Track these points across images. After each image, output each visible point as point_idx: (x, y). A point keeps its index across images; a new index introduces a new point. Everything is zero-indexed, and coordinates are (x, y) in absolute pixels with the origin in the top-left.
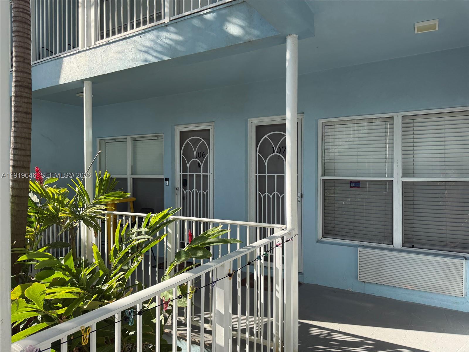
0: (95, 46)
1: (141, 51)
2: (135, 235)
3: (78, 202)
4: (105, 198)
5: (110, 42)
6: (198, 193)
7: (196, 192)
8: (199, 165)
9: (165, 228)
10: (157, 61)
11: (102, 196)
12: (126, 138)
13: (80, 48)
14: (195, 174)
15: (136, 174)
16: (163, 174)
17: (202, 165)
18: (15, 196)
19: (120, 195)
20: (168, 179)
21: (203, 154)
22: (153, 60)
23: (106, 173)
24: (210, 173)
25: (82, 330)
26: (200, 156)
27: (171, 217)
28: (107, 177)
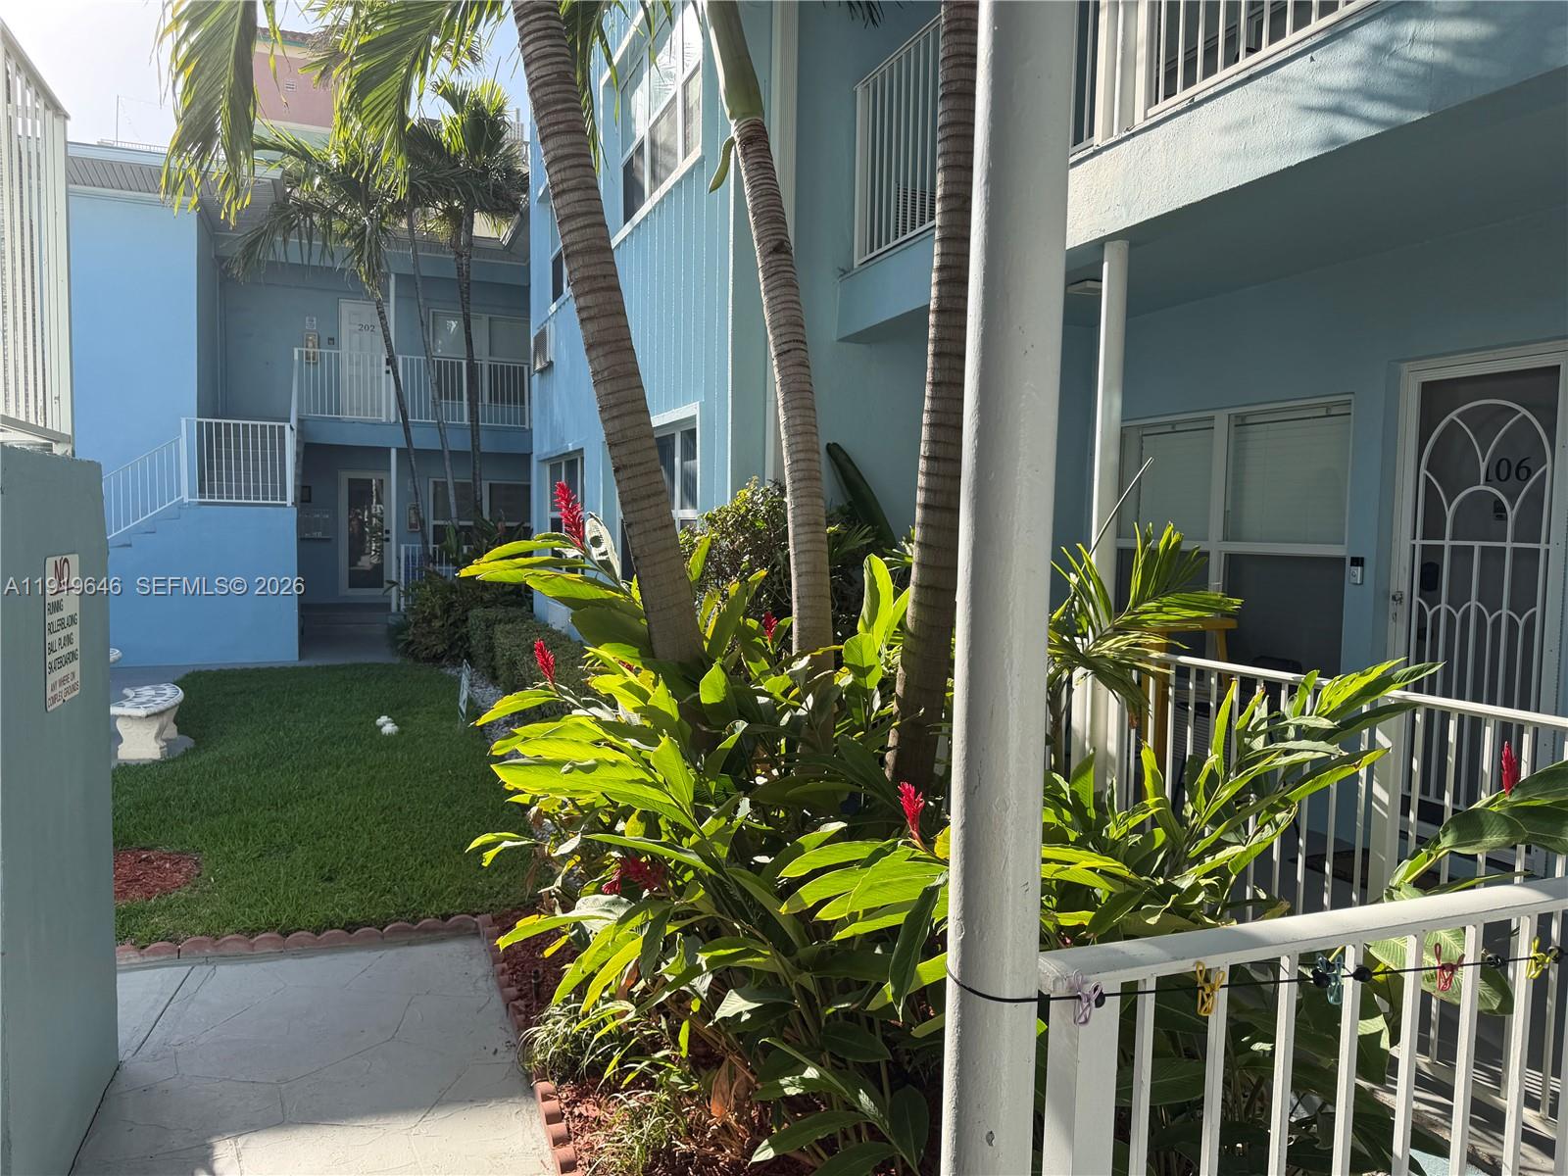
0: (1148, 123)
1: (1310, 109)
2: (1262, 738)
3: (1076, 616)
4: (1159, 610)
5: (1197, 99)
6: (1489, 620)
7: (1480, 613)
8: (1499, 509)
9: (1366, 732)
10: (1373, 131)
11: (1150, 604)
12: (1212, 419)
13: (1098, 139)
14: (1477, 545)
15: (1239, 540)
16: (1343, 543)
17: (1512, 508)
18: (927, 587)
19: (1211, 602)
20: (1363, 559)
21: (1519, 467)
22: (1353, 131)
23: (1168, 530)
24: (1548, 542)
25: (1198, 973)
26: (1503, 474)
27: (1394, 693)
28: (1172, 544)
